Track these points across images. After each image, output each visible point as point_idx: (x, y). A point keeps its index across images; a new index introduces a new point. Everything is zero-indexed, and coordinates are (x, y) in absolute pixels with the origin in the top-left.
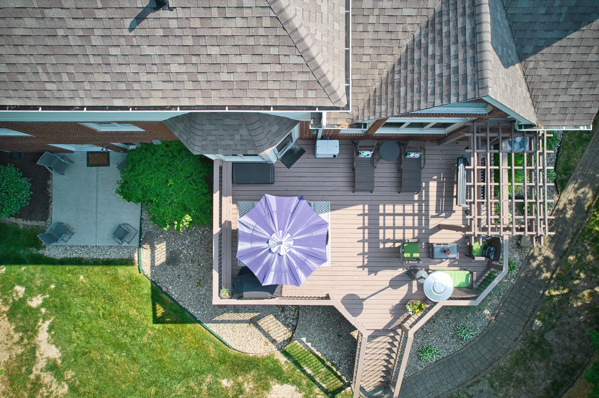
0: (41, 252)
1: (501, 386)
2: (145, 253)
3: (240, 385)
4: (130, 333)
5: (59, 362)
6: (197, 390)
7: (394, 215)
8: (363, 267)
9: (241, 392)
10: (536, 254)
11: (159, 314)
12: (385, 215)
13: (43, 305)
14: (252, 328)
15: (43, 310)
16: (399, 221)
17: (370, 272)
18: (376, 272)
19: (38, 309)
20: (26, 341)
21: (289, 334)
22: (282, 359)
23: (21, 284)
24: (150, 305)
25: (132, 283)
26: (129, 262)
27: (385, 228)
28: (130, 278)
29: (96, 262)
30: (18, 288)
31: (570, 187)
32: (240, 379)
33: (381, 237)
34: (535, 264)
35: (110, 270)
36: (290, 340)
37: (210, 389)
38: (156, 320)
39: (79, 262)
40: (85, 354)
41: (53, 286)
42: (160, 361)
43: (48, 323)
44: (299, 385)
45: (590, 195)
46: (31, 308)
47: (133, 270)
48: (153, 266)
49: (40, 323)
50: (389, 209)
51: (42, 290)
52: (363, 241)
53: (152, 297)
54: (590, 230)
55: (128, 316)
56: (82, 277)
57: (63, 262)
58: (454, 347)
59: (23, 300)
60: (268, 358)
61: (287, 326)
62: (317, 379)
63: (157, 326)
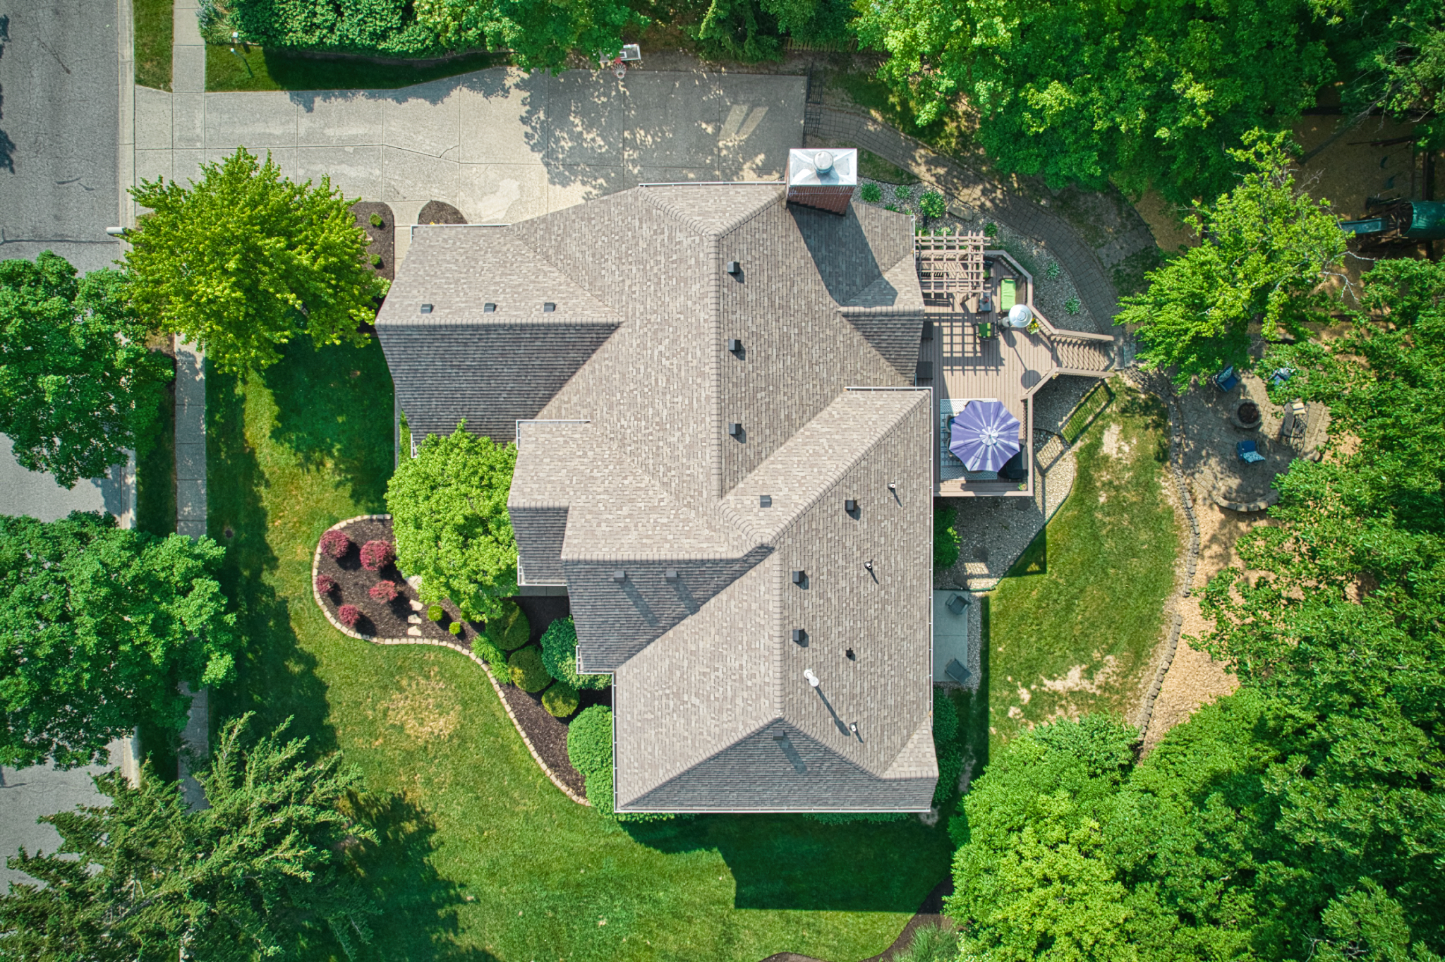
0: (974, 692)
1: (1102, 237)
2: (975, 584)
3: (1104, 484)
6: (1109, 527)
7: (952, 344)
8: (997, 370)
9: (1111, 482)
10: (978, 203)
11: (1037, 568)
12: (952, 352)
13: (1028, 687)
14: (1050, 474)
15: (1033, 687)
16: (957, 339)
17: (1002, 364)
18: (1002, 359)
19: (1033, 693)
20: (1064, 702)
21: (1055, 438)
22: (1079, 444)
23: (1007, 711)
24: (1027, 578)
25: (1005, 596)
26: (985, 602)
27: (963, 352)
28: (1000, 599)
29: (986, 636)
30: (1011, 714)
31: (916, 170)
32: (1098, 484)
33: (971, 355)
34: (988, 204)
35: (993, 620)
36: (1060, 437)
37: (1109, 514)
38: (1043, 570)
39: (985, 654)
40: (1076, 641)
41: (1009, 678)
42: (1082, 563)
43: (1046, 681)
44: (1103, 427)
45: (923, 152)
46: (1032, 699)
47: (992, 595)
48: (989, 576)
49: (1046, 689)
50: (946, 348)
51: (1013, 689)
52: (975, 370)
53: (1020, 575)
54: (955, 151)
55: (1038, 600)
56: (1000, 649)
57: (985, 669)
58: (1067, 281)
59: (1024, 708)
60: (1078, 458)
61: (1047, 440)
62: (1098, 410)
63: (1049, 569)
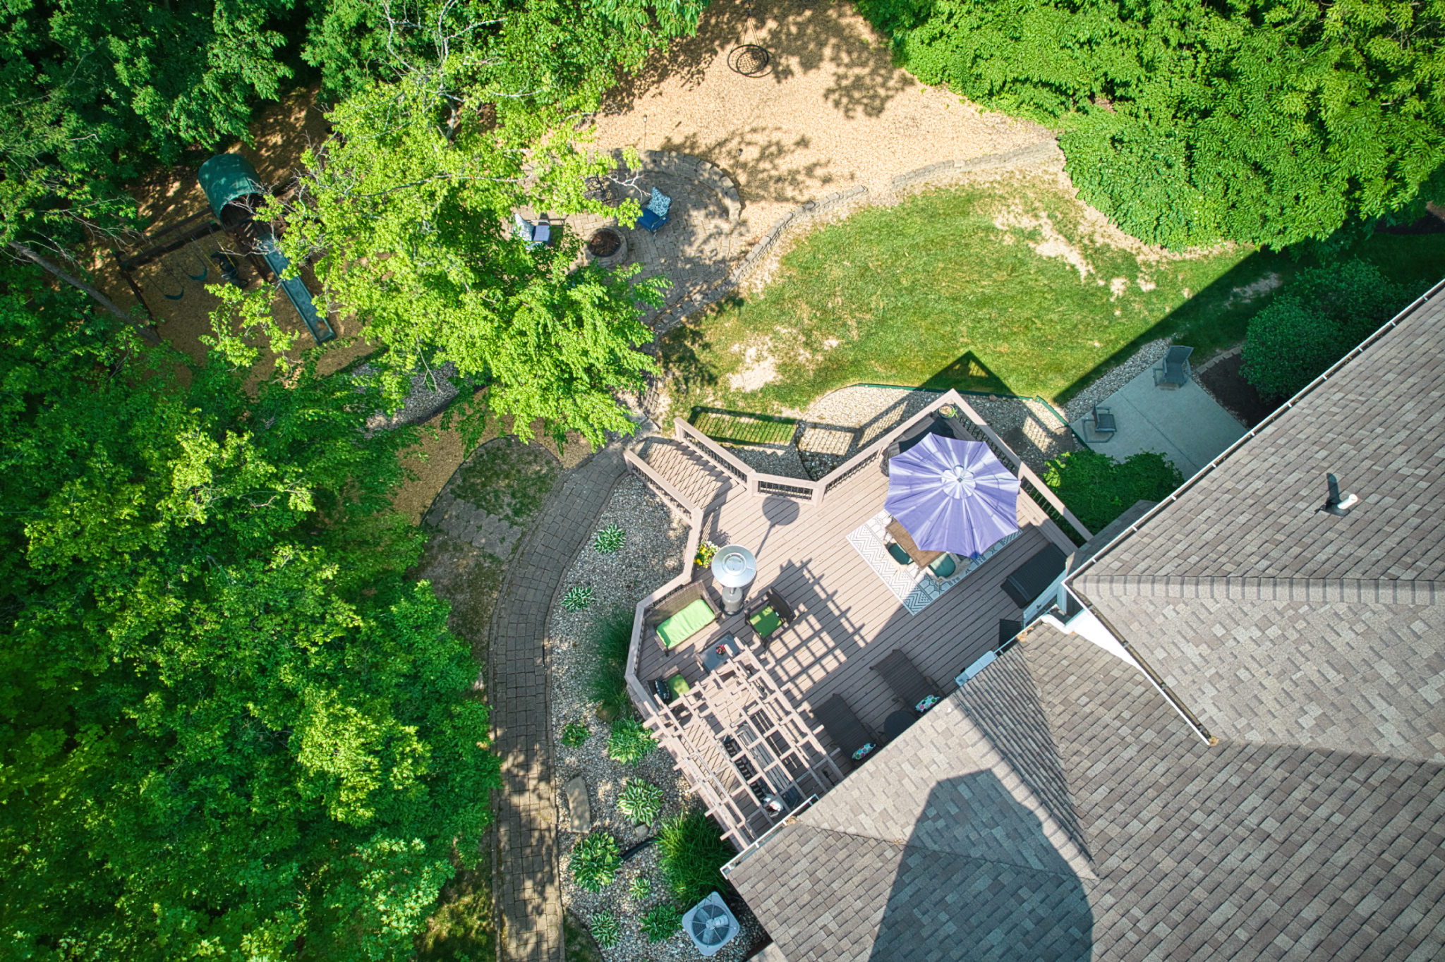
0: (1169, 340)
2: (1055, 424)
3: (815, 351)
4: (986, 324)
5: (1031, 245)
7: (818, 660)
8: (804, 565)
11: (972, 365)
12: (830, 651)
15: (1101, 283)
17: (790, 564)
18: (783, 570)
20: (1086, 241)
21: (802, 447)
22: (787, 413)
23: (1151, 292)
24: (992, 369)
25: (1036, 379)
26: (1063, 399)
28: (1044, 384)
29: (1098, 371)
30: (1152, 286)
35: (1074, 375)
36: (796, 440)
37: (844, 324)
38: (969, 357)
39: (1118, 358)
40: (1013, 270)
41: (1117, 313)
42: (925, 317)
43: (1083, 274)
44: (745, 397)
46: (1114, 275)
47: (1049, 394)
48: (1031, 414)
49: (1090, 268)
51: (1124, 302)
52: (830, 597)
53: (997, 379)
55: (1006, 339)
57: (1133, 346)
59: (1133, 278)
61: (814, 455)
